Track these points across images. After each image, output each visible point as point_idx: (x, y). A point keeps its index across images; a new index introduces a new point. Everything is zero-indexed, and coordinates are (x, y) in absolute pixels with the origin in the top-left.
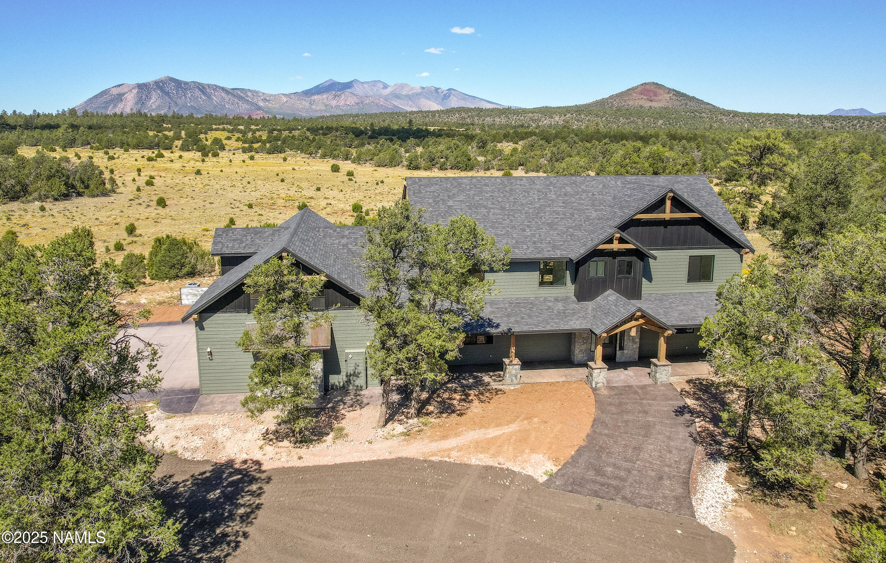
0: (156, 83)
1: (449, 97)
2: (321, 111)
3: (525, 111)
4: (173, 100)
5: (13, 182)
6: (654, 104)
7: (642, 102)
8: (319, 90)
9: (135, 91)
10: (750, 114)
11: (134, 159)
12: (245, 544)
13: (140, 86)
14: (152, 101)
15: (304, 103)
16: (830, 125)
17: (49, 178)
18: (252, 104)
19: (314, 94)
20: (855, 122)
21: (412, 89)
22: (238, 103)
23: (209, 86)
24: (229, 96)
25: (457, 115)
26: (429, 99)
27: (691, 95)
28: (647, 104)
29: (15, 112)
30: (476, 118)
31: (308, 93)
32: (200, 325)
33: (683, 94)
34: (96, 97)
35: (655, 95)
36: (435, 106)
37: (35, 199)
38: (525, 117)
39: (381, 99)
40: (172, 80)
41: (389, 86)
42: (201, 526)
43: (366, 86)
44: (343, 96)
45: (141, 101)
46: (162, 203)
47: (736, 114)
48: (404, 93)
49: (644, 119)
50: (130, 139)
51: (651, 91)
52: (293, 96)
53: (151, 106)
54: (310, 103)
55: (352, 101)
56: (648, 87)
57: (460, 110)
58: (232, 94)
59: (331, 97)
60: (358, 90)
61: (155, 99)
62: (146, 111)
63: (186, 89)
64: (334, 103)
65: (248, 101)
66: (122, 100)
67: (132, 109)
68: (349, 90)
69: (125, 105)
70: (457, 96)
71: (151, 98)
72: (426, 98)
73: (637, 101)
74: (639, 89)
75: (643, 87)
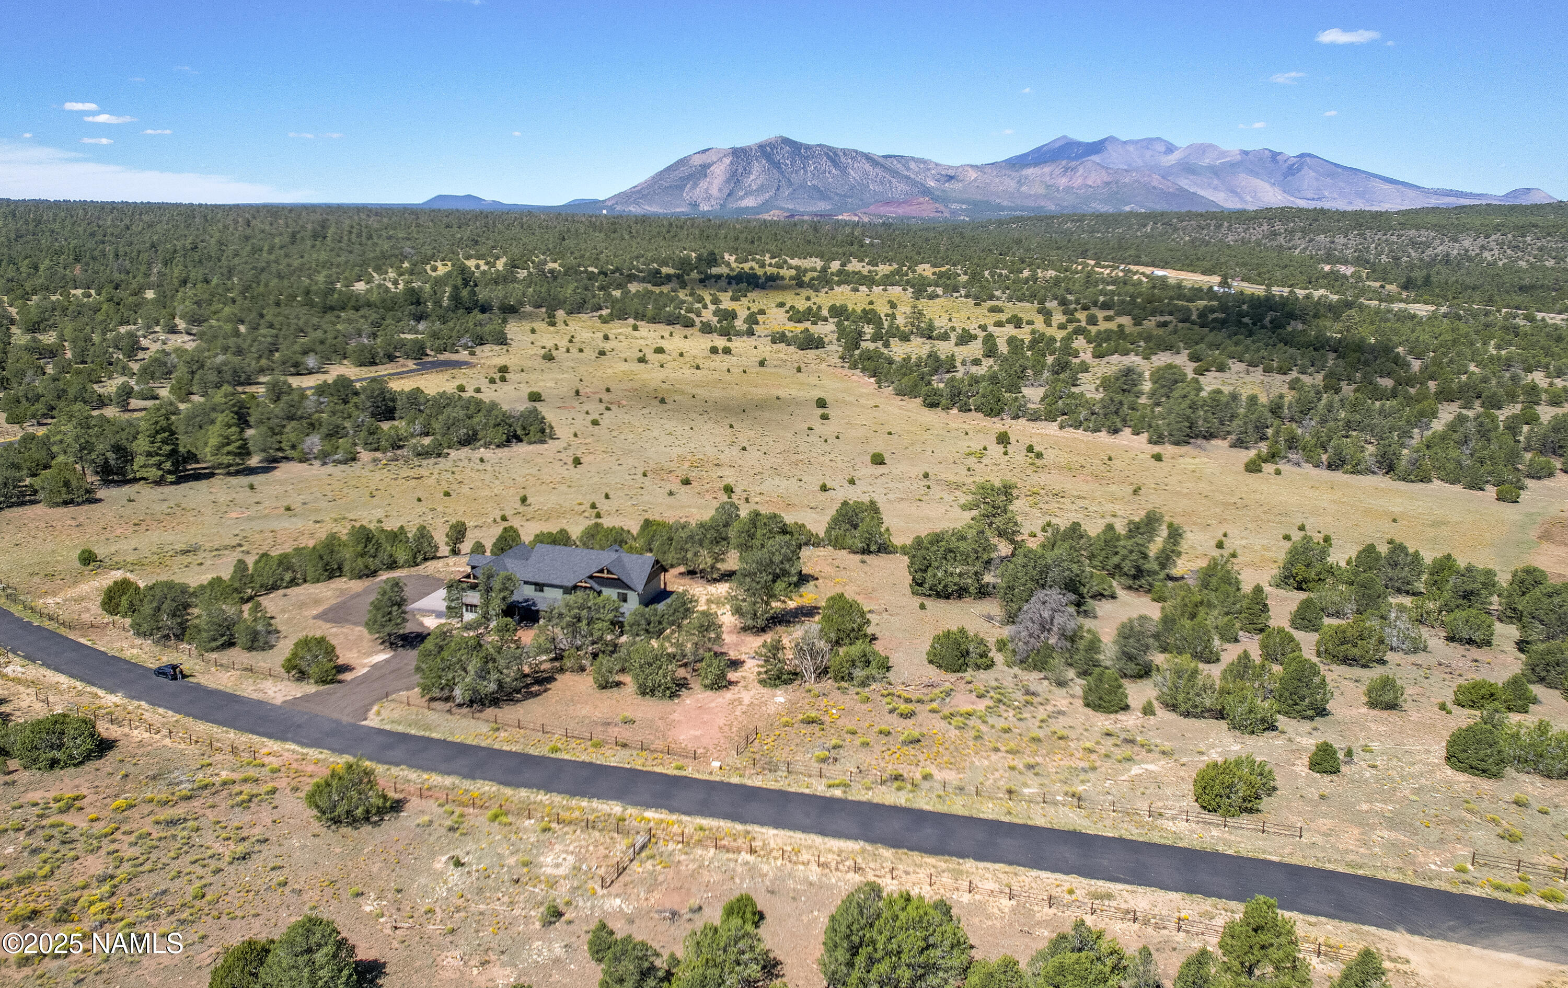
0: (761, 147)
1: (1299, 170)
2: (1037, 196)
4: (784, 176)
5: (466, 429)
8: (1040, 157)
9: (727, 161)
11: (627, 354)
13: (737, 153)
14: (752, 177)
15: (1007, 181)
17: (496, 425)
18: (914, 183)
19: (1028, 165)
21: (1224, 154)
22: (890, 182)
23: (844, 151)
24: (878, 170)
25: (1265, 227)
26: (1256, 175)
31: (1018, 163)
34: (669, 169)
37: (481, 446)
39: (1156, 176)
40: (786, 141)
41: (1177, 148)
43: (1131, 148)
44: (1081, 171)
45: (735, 179)
46: (577, 461)
48: (1206, 162)
52: (988, 170)
53: (750, 185)
54: (1019, 182)
55: (1096, 178)
58: (882, 165)
59: (1057, 172)
60: (1114, 158)
61: (756, 175)
62: (741, 194)
63: (807, 158)
64: (1063, 182)
65: (908, 178)
66: (706, 176)
67: (720, 190)
68: (1096, 158)
69: (711, 183)
70: (1316, 172)
71: (750, 173)
72: (1250, 172)
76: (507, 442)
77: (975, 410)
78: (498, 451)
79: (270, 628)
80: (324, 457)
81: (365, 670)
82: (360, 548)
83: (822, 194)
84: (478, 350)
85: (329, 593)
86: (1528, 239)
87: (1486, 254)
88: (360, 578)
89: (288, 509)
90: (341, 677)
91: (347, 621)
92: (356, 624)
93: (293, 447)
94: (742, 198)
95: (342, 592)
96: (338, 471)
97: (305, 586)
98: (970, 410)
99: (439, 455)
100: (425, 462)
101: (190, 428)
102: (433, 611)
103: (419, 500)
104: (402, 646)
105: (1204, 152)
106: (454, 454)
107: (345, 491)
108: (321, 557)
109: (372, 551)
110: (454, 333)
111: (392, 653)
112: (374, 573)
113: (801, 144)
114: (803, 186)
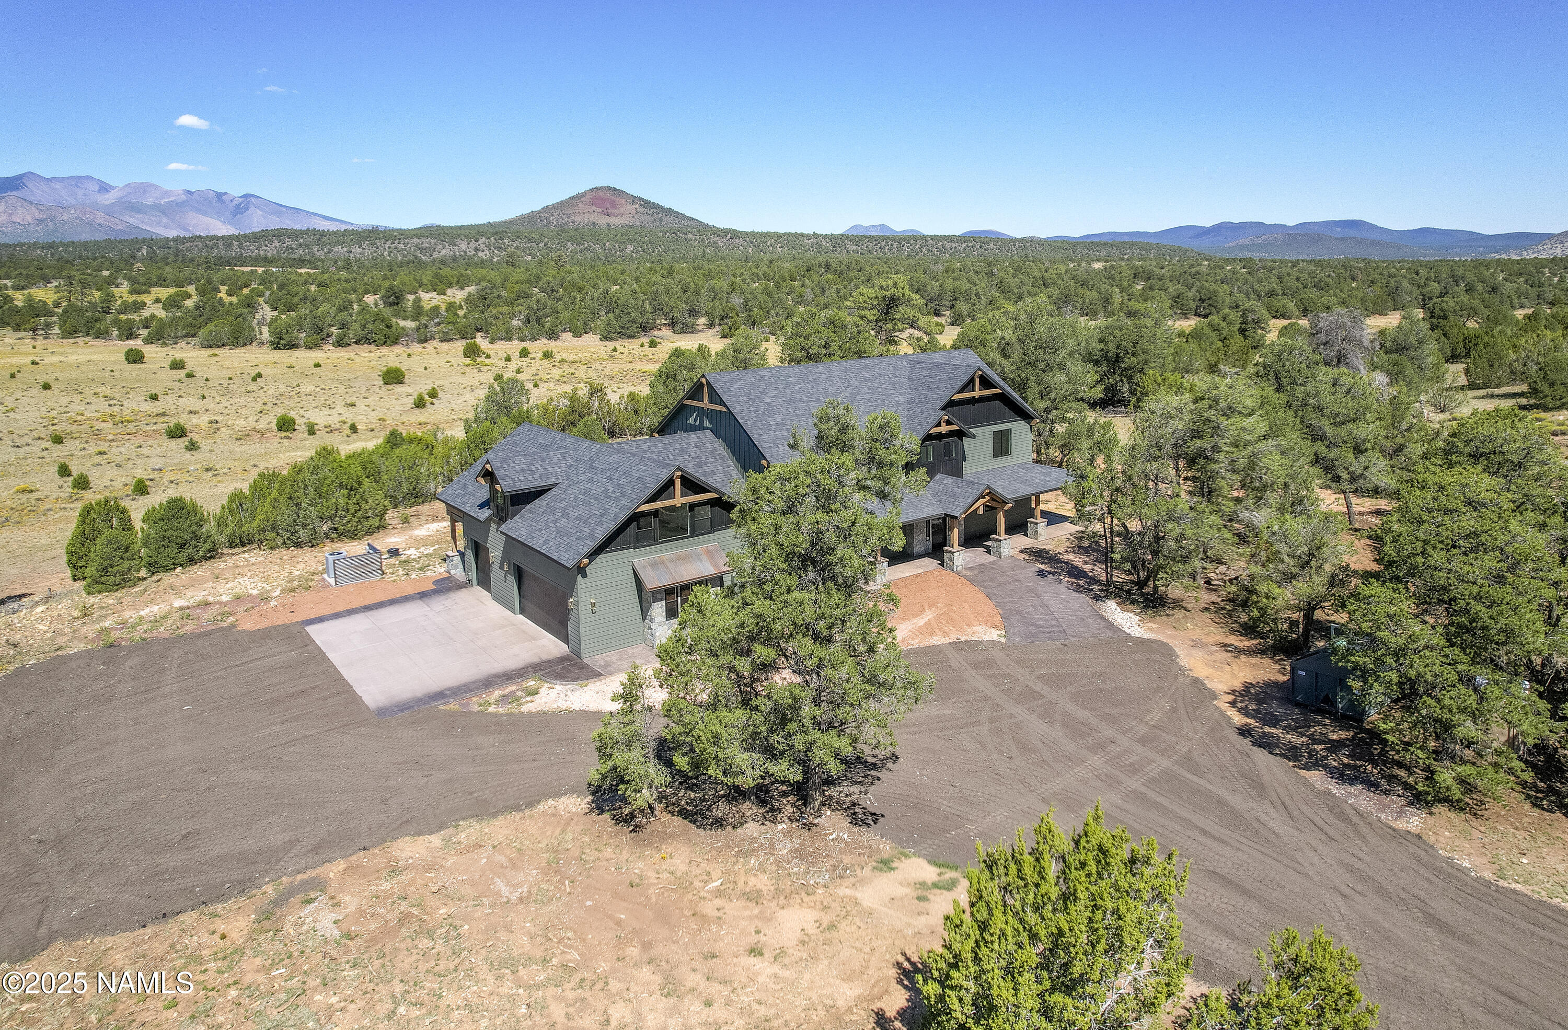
1: (246, 208)
3: (403, 235)
6: (614, 221)
7: (594, 218)
10: (753, 234)
16: (854, 248)
20: (883, 244)
25: (276, 243)
26: (205, 213)
27: (667, 205)
28: (603, 221)
33: (654, 204)
35: (614, 206)
36: (222, 229)
38: (405, 244)
39: (99, 213)
41: (112, 188)
43: (58, 186)
47: (734, 234)
48: (149, 201)
49: (605, 245)
51: (607, 200)
55: (26, 215)
56: (601, 193)
57: (280, 234)
68: (16, 193)
72: (199, 211)
73: (586, 216)
74: (588, 196)
75: (593, 194)
77: (356, 343)
105: (145, 191)
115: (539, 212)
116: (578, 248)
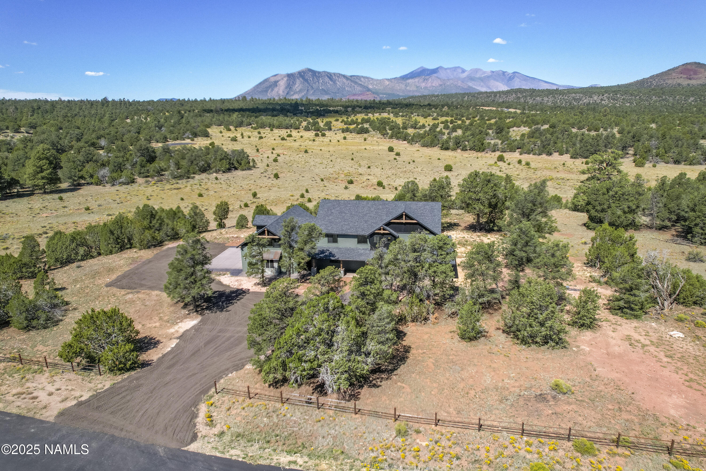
0: (299, 73)
1: (513, 78)
2: (413, 91)
4: (310, 85)
5: (203, 163)
6: (693, 82)
7: (680, 81)
8: (412, 75)
9: (285, 79)
11: (274, 138)
12: (235, 304)
13: (289, 76)
14: (296, 86)
15: (401, 85)
17: (221, 160)
18: (364, 87)
19: (409, 78)
21: (485, 72)
22: (354, 87)
23: (334, 74)
24: (349, 82)
25: (514, 95)
26: (497, 81)
28: (685, 83)
29: (210, 99)
30: (528, 98)
31: (405, 78)
32: (242, 249)
34: (260, 84)
35: (696, 73)
37: (214, 172)
38: (568, 97)
39: (459, 82)
40: (310, 70)
41: (466, 71)
42: (227, 300)
43: (448, 71)
44: (430, 80)
45: (289, 87)
46: (277, 176)
48: (478, 76)
50: (275, 122)
51: (692, 70)
52: (393, 81)
53: (296, 89)
54: (406, 85)
55: (437, 83)
56: (689, 67)
57: (520, 91)
58: (350, 80)
59: (421, 80)
60: (442, 74)
61: (298, 85)
62: (292, 93)
63: (319, 77)
64: (423, 85)
65: (361, 84)
66: (277, 86)
67: (283, 92)
68: (435, 75)
69: (279, 89)
70: (519, 79)
71: (295, 84)
72: (495, 79)
73: (675, 80)
74: (680, 69)
75: (684, 67)
76: (229, 170)
77: (470, 150)
78: (224, 174)
79: (56, 301)
80: (113, 182)
81: (173, 344)
82: (146, 223)
83: (326, 92)
84: (195, 139)
85: (122, 262)
86: (618, 96)
87: (603, 102)
88: (149, 247)
89: (87, 209)
90: (144, 357)
91: (142, 286)
92: (152, 288)
93: (92, 176)
94: (293, 95)
95: (134, 260)
96: (123, 188)
97: (100, 258)
98: (467, 150)
99: (189, 178)
100: (180, 182)
101: (17, 168)
102: (227, 270)
103: (182, 199)
104: (208, 308)
105: (477, 72)
106: (197, 177)
107: (129, 198)
108: (112, 233)
109: (157, 225)
110: (181, 131)
111: (200, 318)
112: (160, 244)
113: (316, 71)
114: (318, 89)
115: (648, 78)
116: (659, 99)
